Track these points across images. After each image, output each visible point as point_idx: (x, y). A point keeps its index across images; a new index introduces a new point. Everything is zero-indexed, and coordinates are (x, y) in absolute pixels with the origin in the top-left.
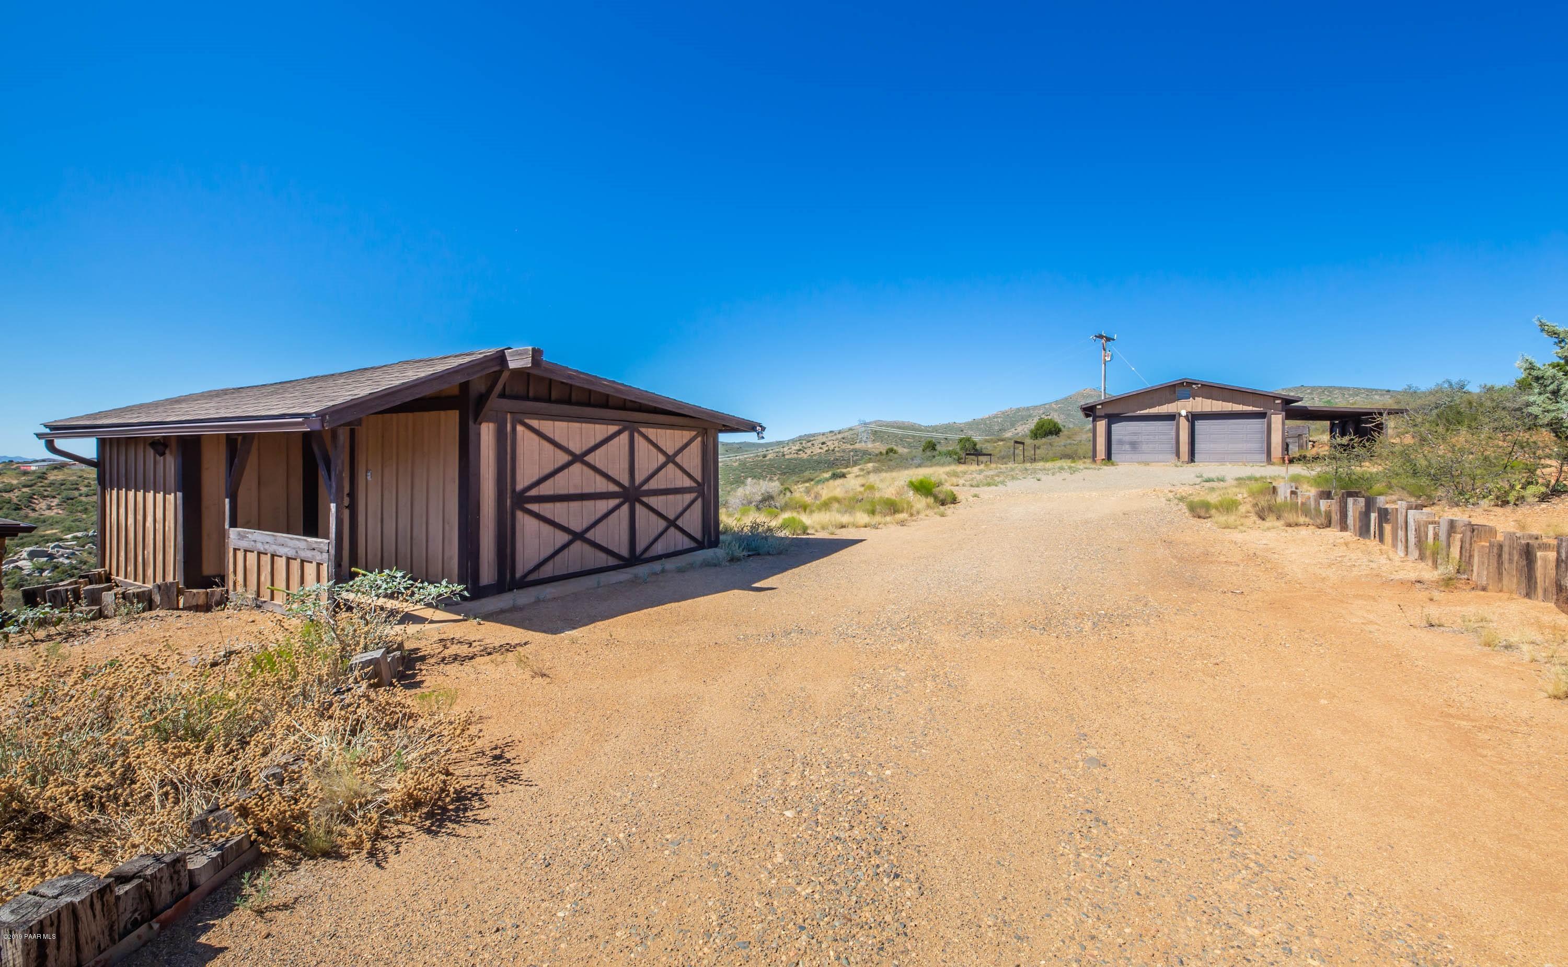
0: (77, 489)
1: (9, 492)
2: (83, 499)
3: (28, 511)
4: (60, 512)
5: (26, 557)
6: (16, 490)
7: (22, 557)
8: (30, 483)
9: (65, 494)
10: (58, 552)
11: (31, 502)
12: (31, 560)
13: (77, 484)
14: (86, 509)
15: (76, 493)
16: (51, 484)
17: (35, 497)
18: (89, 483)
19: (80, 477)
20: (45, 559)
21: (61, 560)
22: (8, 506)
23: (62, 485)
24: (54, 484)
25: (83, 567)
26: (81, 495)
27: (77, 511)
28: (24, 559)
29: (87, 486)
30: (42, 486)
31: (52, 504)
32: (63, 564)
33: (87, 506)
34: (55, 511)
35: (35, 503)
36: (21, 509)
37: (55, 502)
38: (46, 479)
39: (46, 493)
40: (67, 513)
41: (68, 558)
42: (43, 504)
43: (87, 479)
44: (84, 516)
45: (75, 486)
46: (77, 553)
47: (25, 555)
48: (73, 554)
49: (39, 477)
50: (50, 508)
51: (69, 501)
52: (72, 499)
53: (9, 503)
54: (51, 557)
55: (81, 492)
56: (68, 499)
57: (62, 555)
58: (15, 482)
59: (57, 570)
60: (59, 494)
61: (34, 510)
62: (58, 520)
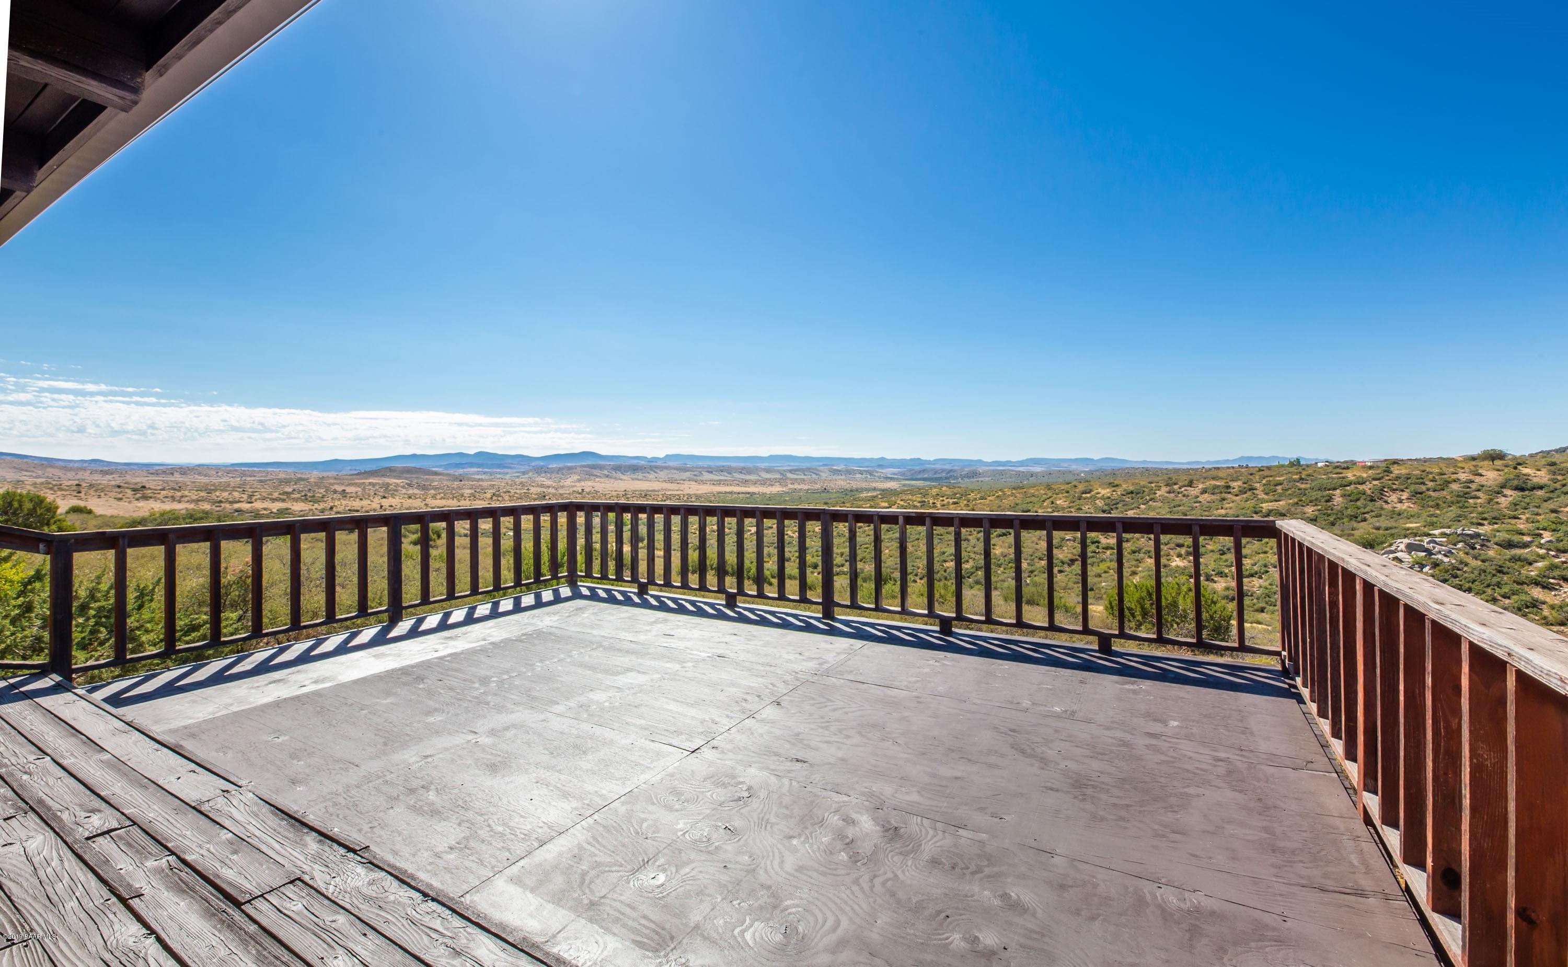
0: (1423, 483)
1: (1362, 484)
2: (1432, 493)
3: (1381, 503)
4: (1412, 506)
5: (1404, 549)
6: (1367, 483)
7: (1399, 549)
8: (1378, 476)
9: (1413, 487)
10: (1434, 548)
11: (1382, 494)
12: (1409, 553)
13: (1422, 479)
14: (1438, 505)
15: (1423, 488)
16: (1397, 478)
17: (1386, 490)
18: (1434, 477)
19: (1423, 471)
20: (1424, 554)
21: (1440, 557)
22: (1364, 497)
23: (1408, 479)
24: (1400, 478)
25: (1465, 569)
26: (1428, 490)
27: (1428, 506)
28: (1402, 551)
29: (1432, 481)
30: (1390, 480)
31: (1403, 498)
32: (1442, 562)
33: (1438, 502)
34: (1406, 504)
35: (1386, 496)
36: (1375, 501)
37: (1405, 496)
38: (1391, 473)
39: (1394, 487)
40: (1420, 508)
41: (1445, 555)
42: (1393, 498)
43: (1431, 473)
44: (1438, 512)
45: (1421, 480)
46: (1453, 551)
47: (1402, 547)
48: (1450, 552)
49: (1385, 471)
50: (1401, 501)
51: (1418, 495)
52: (1421, 493)
53: (1364, 494)
54: (1429, 552)
55: (1427, 486)
56: (1416, 493)
57: (1440, 552)
58: (1365, 475)
59: (1438, 568)
60: (1406, 488)
61: (1386, 502)
62: (1413, 514)
